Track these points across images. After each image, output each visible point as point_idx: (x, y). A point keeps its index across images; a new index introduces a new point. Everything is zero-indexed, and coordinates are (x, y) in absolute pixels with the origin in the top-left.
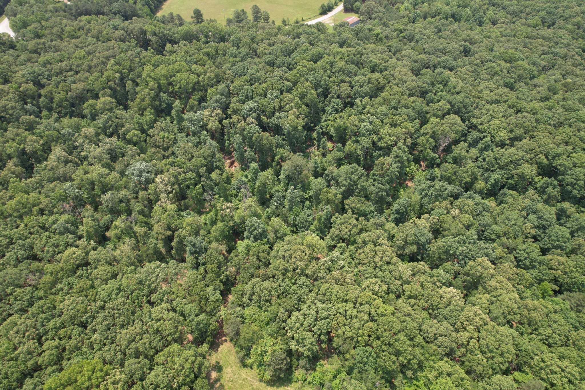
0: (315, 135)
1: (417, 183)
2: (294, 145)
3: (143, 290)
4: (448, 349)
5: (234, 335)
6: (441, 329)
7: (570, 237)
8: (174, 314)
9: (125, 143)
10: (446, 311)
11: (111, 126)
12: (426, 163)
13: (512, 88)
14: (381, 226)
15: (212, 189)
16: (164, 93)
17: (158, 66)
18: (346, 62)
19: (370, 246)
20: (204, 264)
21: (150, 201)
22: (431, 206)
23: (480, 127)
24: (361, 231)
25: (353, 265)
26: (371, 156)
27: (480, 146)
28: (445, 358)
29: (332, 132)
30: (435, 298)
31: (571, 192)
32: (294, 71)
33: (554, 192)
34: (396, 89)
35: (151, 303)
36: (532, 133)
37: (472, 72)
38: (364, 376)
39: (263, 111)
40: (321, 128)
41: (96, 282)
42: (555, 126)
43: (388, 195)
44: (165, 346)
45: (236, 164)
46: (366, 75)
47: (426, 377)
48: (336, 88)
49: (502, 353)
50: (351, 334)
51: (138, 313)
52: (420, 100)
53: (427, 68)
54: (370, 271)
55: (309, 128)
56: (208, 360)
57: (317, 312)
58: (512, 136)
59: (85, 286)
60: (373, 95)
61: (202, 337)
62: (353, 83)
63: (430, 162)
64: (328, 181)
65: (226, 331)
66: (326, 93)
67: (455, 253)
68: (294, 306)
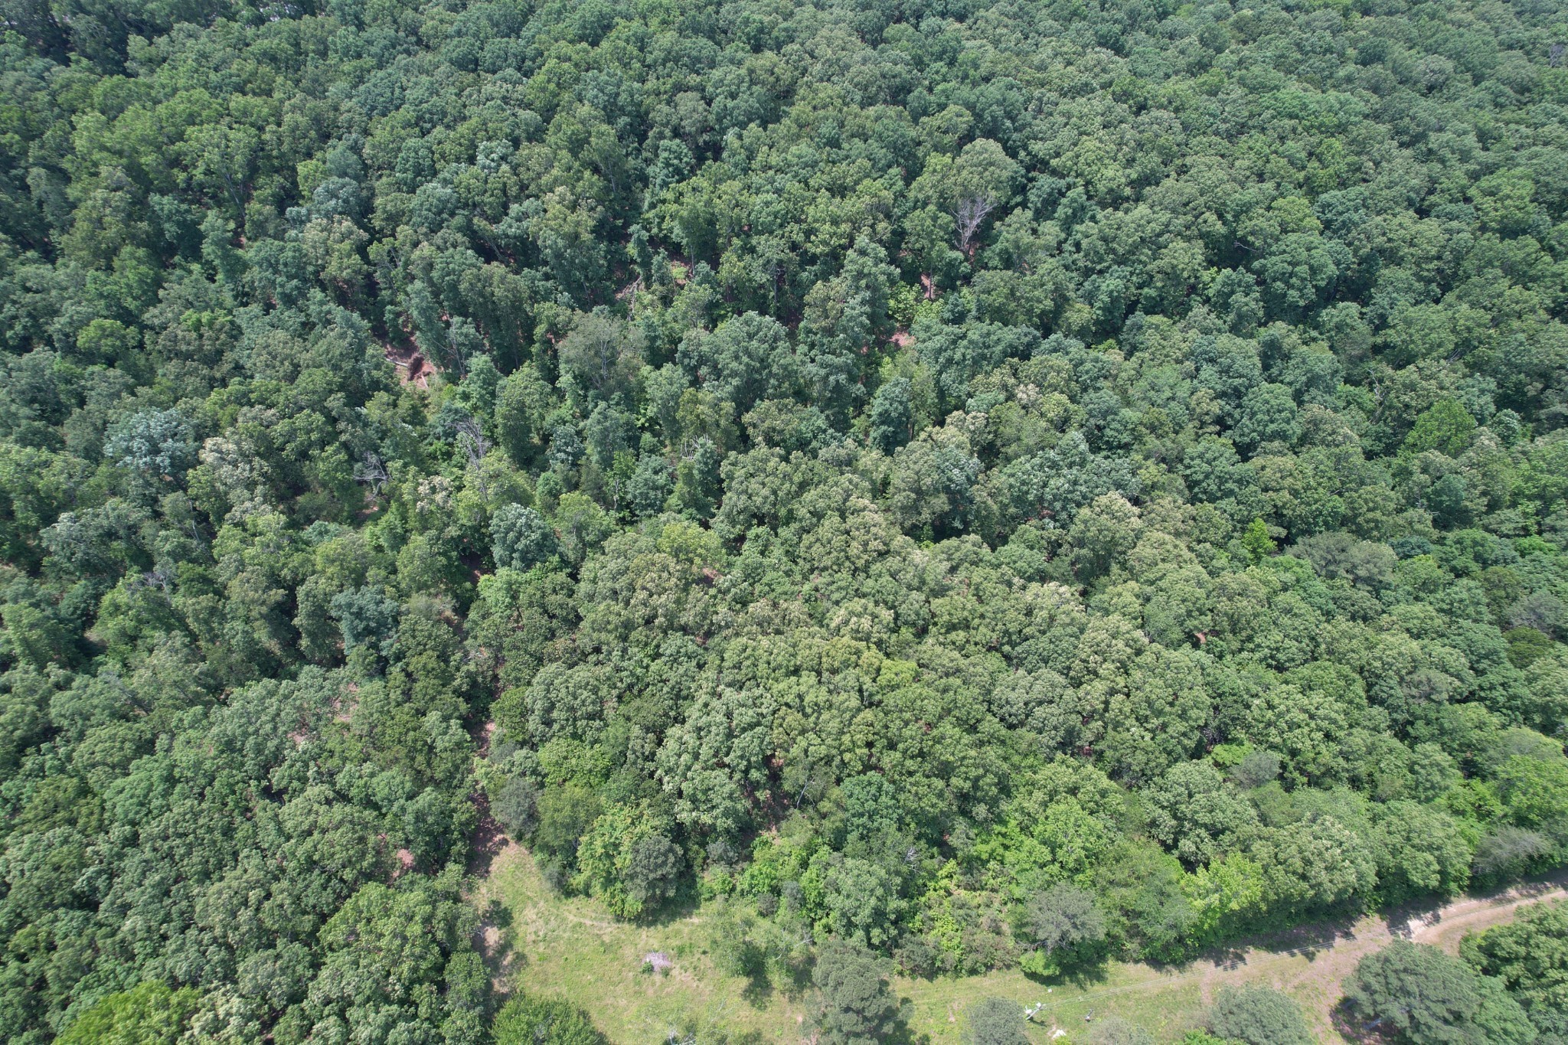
0: (632, 249)
1: (922, 335)
2: (581, 287)
3: (243, 764)
4: (1062, 733)
5: (524, 823)
6: (1037, 687)
7: (1293, 405)
8: (348, 809)
9: (78, 362)
10: (1043, 643)
11: (15, 317)
12: (936, 278)
13: (1119, 50)
14: (849, 463)
15: (376, 450)
16: (163, 193)
17: (122, 110)
18: (680, 31)
19: (832, 521)
20: (399, 657)
21: (202, 517)
22: (965, 387)
23: (1054, 162)
24: (803, 486)
25: (798, 578)
26: (795, 283)
27: (1061, 212)
28: (1059, 755)
29: (678, 233)
30: (1012, 614)
31: (1285, 295)
32: (540, 77)
33: (1248, 302)
34: (826, 90)
35: (276, 796)
36: (1179, 162)
37: (1015, 16)
38: (875, 844)
39: (475, 205)
40: (644, 228)
41: (92, 778)
42: (1230, 137)
43: (853, 379)
44: (341, 898)
45: (428, 366)
46: (740, 63)
47: (1022, 810)
48: (665, 109)
49: (1184, 711)
50: (823, 750)
51: (243, 829)
52: (892, 111)
53: (898, 21)
54: (843, 584)
55: (611, 232)
56: (469, 903)
57: (729, 715)
58: (1134, 176)
59: (60, 795)
60: (768, 117)
61: (437, 848)
62: (710, 89)
63: (947, 275)
64: (692, 370)
65: (499, 818)
66: (639, 127)
67: (1041, 499)
68: (666, 715)
